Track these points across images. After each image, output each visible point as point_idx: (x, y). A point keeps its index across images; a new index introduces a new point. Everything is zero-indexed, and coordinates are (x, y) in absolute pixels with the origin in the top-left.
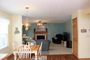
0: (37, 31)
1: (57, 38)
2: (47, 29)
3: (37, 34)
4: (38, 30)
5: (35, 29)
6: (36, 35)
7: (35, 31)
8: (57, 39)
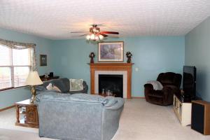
0: (100, 60)
1: (162, 84)
2: (129, 55)
3: (98, 69)
4: (102, 57)
5: (92, 56)
6: (97, 73)
7: (92, 62)
8: (161, 87)
